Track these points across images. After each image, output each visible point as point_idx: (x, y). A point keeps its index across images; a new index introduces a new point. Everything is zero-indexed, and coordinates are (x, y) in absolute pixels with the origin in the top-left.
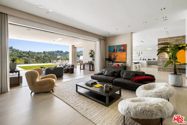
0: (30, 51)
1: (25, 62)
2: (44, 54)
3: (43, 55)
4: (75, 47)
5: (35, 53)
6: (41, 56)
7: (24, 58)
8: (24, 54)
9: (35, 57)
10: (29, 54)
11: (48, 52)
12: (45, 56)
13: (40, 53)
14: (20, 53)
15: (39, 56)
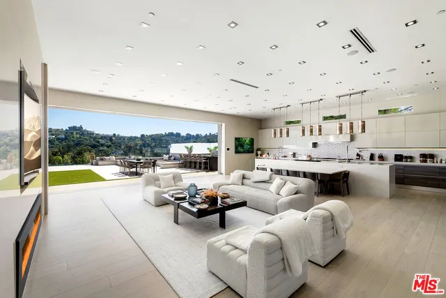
2: (143, 140)
3: (140, 142)
9: (123, 147)
11: (151, 136)
12: (144, 145)
13: (135, 137)
14: (95, 138)
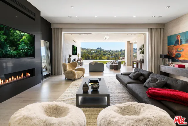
0: (111, 50)
1: (107, 58)
4: (130, 42)
5: (114, 51)
6: (119, 54)
7: (107, 55)
8: (107, 53)
10: (110, 52)
15: (117, 54)
